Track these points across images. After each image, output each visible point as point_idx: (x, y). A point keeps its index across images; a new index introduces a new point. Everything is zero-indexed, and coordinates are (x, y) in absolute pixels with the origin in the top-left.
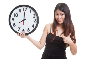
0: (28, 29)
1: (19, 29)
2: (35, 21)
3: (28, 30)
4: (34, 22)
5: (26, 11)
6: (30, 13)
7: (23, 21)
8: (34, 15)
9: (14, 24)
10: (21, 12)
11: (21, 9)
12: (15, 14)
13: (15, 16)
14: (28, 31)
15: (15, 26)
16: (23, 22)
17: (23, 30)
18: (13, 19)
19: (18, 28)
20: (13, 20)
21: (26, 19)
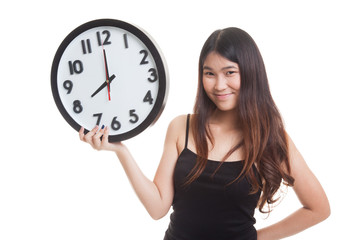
0: (132, 113)
1: (97, 118)
2: (152, 78)
3: (133, 119)
4: (149, 79)
5: (110, 43)
6: (126, 46)
7: (106, 84)
8: (141, 52)
9: (77, 104)
10: (90, 51)
11: (88, 41)
12: (70, 62)
13: (72, 73)
14: (131, 121)
15: (81, 110)
16: (106, 88)
17: (114, 121)
18: (68, 85)
19: (95, 115)
20: (69, 90)
21: (113, 77)
